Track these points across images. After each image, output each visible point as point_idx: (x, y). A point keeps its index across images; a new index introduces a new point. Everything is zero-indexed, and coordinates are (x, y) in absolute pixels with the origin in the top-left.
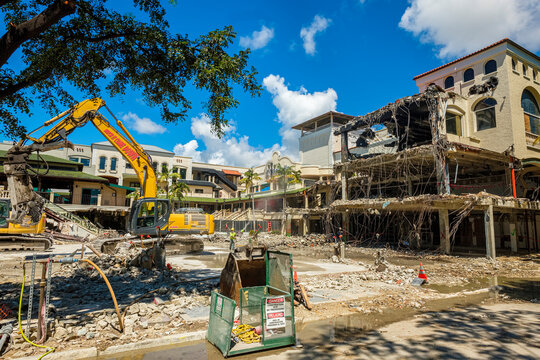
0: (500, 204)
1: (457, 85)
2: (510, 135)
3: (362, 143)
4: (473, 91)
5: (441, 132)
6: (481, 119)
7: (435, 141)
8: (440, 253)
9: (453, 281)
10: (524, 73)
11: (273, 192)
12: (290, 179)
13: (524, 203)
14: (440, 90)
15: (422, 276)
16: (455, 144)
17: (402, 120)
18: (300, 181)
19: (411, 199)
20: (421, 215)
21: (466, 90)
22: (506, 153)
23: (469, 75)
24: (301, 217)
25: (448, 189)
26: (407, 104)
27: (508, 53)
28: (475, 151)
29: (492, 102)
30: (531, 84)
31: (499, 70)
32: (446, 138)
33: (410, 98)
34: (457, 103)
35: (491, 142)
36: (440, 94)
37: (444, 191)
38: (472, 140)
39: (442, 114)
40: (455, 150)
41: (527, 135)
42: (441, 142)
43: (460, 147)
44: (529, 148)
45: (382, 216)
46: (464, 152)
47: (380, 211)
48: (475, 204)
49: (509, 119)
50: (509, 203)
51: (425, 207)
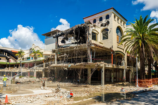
0: (107, 66)
1: (97, 22)
2: (112, 42)
3: (63, 42)
4: (102, 25)
5: (90, 39)
6: (104, 36)
7: (87, 42)
8: (87, 84)
9: (83, 95)
10: (118, 21)
11: (31, 60)
12: (38, 55)
13: (115, 66)
14: (90, 23)
15: (71, 94)
16: (94, 44)
17: (77, 33)
18: (43, 57)
19: (78, 64)
20: (81, 70)
21: (100, 25)
22: (111, 48)
23: (101, 19)
24: (42, 71)
25: (91, 60)
26: (79, 27)
27: (113, 13)
28: (101, 47)
29: (107, 30)
30: (119, 25)
31: (110, 18)
32: (91, 41)
33: (80, 25)
34: (96, 29)
35: (106, 44)
36: (90, 25)
37: (90, 61)
38: (100, 43)
39: (90, 32)
40: (94, 46)
41: (117, 42)
42: (89, 43)
43: (96, 45)
44: (118, 47)
45: (68, 70)
46: (97, 47)
47: (67, 68)
48: (98, 66)
49: (112, 37)
50: (110, 66)
51: (83, 67)
